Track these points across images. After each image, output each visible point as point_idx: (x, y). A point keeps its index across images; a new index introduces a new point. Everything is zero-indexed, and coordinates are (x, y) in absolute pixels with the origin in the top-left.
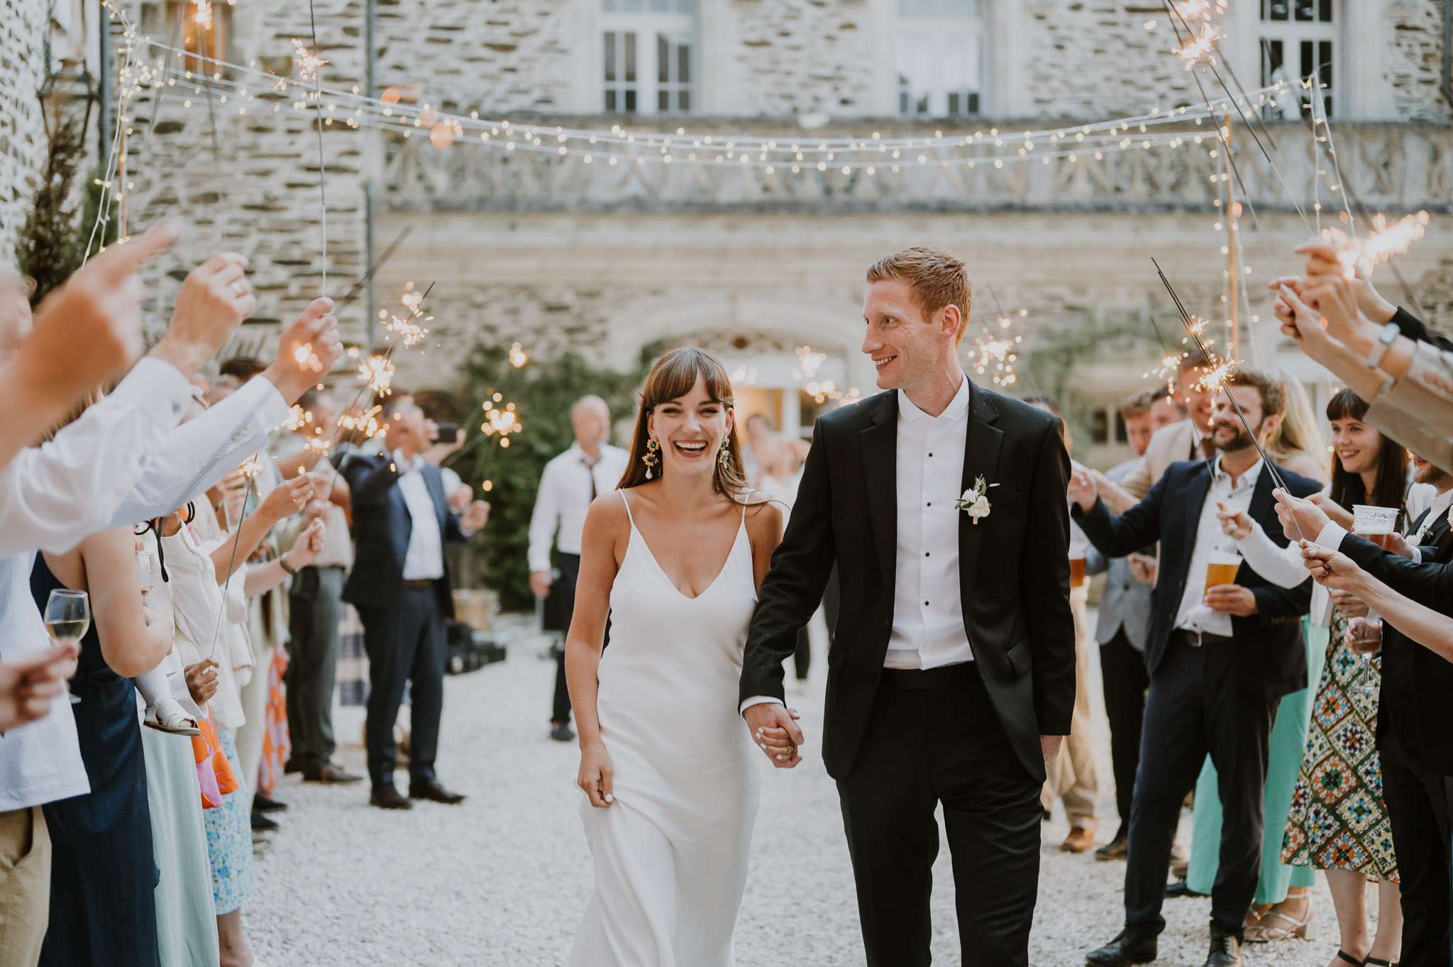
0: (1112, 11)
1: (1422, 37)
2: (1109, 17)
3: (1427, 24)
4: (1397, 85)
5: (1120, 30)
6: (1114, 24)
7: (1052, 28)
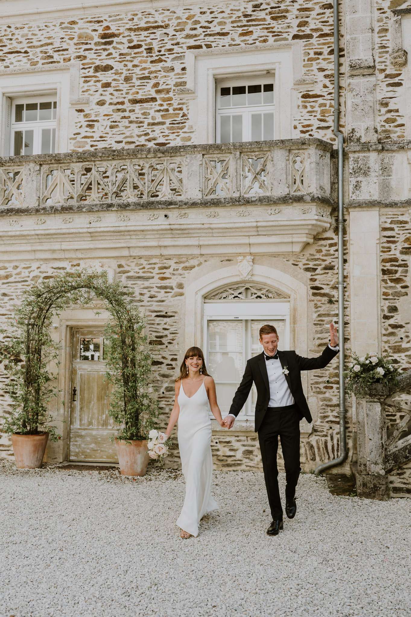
0: (122, 103)
1: (320, 100)
2: (120, 107)
3: (324, 93)
4: (302, 132)
5: (127, 114)
6: (124, 111)
7: (86, 116)
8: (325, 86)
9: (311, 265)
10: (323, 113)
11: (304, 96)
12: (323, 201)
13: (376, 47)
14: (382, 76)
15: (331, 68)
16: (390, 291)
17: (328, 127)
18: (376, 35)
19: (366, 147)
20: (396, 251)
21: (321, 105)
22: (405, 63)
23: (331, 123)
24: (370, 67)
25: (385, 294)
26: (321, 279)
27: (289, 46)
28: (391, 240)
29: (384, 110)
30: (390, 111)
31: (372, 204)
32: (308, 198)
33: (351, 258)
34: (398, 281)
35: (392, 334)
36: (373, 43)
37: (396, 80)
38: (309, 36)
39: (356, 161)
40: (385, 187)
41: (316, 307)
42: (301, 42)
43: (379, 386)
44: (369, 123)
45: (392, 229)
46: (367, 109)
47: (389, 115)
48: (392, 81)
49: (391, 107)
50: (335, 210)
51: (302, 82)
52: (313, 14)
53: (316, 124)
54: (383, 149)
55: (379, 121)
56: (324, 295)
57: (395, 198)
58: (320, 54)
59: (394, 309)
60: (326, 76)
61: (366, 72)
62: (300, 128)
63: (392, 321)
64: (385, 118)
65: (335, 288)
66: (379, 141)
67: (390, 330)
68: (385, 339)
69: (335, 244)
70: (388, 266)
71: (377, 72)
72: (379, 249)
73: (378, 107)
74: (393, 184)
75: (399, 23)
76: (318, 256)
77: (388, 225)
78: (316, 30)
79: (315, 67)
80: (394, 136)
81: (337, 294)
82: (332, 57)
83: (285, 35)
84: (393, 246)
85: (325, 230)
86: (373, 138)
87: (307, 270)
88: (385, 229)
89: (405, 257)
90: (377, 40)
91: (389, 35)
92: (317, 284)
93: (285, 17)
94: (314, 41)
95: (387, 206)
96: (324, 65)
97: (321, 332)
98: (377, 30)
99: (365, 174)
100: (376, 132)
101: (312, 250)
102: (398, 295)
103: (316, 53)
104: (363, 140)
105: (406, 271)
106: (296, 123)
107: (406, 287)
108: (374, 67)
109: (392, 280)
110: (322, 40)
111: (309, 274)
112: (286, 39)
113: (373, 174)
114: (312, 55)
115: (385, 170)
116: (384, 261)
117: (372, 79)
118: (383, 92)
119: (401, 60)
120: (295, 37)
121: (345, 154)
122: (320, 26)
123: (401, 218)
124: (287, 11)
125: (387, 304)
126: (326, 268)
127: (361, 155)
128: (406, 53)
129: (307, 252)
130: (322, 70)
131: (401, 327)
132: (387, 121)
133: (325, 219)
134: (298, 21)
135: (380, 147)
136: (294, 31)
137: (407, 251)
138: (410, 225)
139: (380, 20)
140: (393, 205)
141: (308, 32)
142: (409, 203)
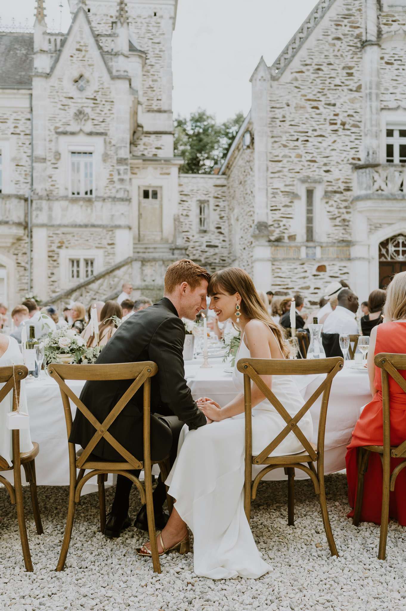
8: (27, 161)
9: (16, 252)
10: (26, 175)
11: (16, 165)
12: (19, 224)
13: (47, 148)
14: (49, 163)
15: (29, 152)
16: (51, 265)
17: (28, 183)
18: (47, 143)
19: (41, 198)
20: (54, 248)
21: (25, 171)
24: (44, 159)
25: (49, 267)
26: (21, 259)
27: (7, 139)
28: (52, 242)
29: (50, 180)
30: (52, 181)
31: (43, 226)
32: (11, 223)
33: (34, 250)
34: (55, 261)
35: (52, 285)
36: (45, 147)
37: (56, 166)
38: (19, 134)
39: (37, 204)
40: (50, 217)
41: (18, 272)
42: (15, 137)
44: (43, 186)
45: (53, 237)
46: (42, 179)
47: (53, 183)
48: (54, 166)
49: (53, 179)
50: (26, 227)
51: (15, 158)
52: (21, 122)
53: (22, 180)
54: (49, 199)
55: (48, 186)
56: (22, 267)
57: (54, 223)
58: (25, 144)
59: (53, 274)
60: (28, 156)
61: (42, 161)
62: (14, 182)
63: (52, 279)
64: (50, 184)
65: (27, 263)
66: (48, 195)
67: (52, 283)
69: (27, 243)
70: (51, 254)
71: (47, 161)
72: (47, 246)
73: (47, 178)
74: (54, 216)
75: (57, 138)
76: (19, 248)
77: (51, 235)
78: (23, 131)
79: (22, 150)
80: (54, 193)
81: (28, 266)
82: (29, 146)
83: (6, 132)
84: (53, 245)
85: (22, 236)
86: (44, 194)
87: (15, 254)
88: (50, 237)
89: (58, 250)
90: (48, 145)
91: (53, 144)
92: (19, 261)
93: (6, 122)
94: (22, 136)
95: (50, 226)
96: (26, 150)
97: (20, 284)
98: (48, 140)
99: (41, 211)
100: (46, 190)
101: (17, 245)
102: (55, 267)
103: (22, 143)
104: (40, 194)
105: (58, 257)
107: (58, 264)
108: (46, 159)
109: (52, 261)
110: (25, 137)
111: (15, 257)
112: (8, 134)
113: (44, 211)
114: (20, 144)
115: (50, 209)
116: (49, 251)
117: (44, 165)
118: (50, 171)
119: (58, 157)
120: (12, 134)
121: (32, 201)
122: (24, 129)
123: (56, 232)
124: (7, 119)
125: (50, 271)
126: (23, 254)
127: (39, 201)
128: (60, 154)
129: (14, 246)
130: (25, 153)
131: (56, 282)
133: (21, 231)
134: (14, 125)
135: (47, 198)
136: (12, 130)
137: (59, 247)
138: (61, 235)
139: (49, 135)
140: (53, 226)
141: (18, 132)
142: (60, 226)
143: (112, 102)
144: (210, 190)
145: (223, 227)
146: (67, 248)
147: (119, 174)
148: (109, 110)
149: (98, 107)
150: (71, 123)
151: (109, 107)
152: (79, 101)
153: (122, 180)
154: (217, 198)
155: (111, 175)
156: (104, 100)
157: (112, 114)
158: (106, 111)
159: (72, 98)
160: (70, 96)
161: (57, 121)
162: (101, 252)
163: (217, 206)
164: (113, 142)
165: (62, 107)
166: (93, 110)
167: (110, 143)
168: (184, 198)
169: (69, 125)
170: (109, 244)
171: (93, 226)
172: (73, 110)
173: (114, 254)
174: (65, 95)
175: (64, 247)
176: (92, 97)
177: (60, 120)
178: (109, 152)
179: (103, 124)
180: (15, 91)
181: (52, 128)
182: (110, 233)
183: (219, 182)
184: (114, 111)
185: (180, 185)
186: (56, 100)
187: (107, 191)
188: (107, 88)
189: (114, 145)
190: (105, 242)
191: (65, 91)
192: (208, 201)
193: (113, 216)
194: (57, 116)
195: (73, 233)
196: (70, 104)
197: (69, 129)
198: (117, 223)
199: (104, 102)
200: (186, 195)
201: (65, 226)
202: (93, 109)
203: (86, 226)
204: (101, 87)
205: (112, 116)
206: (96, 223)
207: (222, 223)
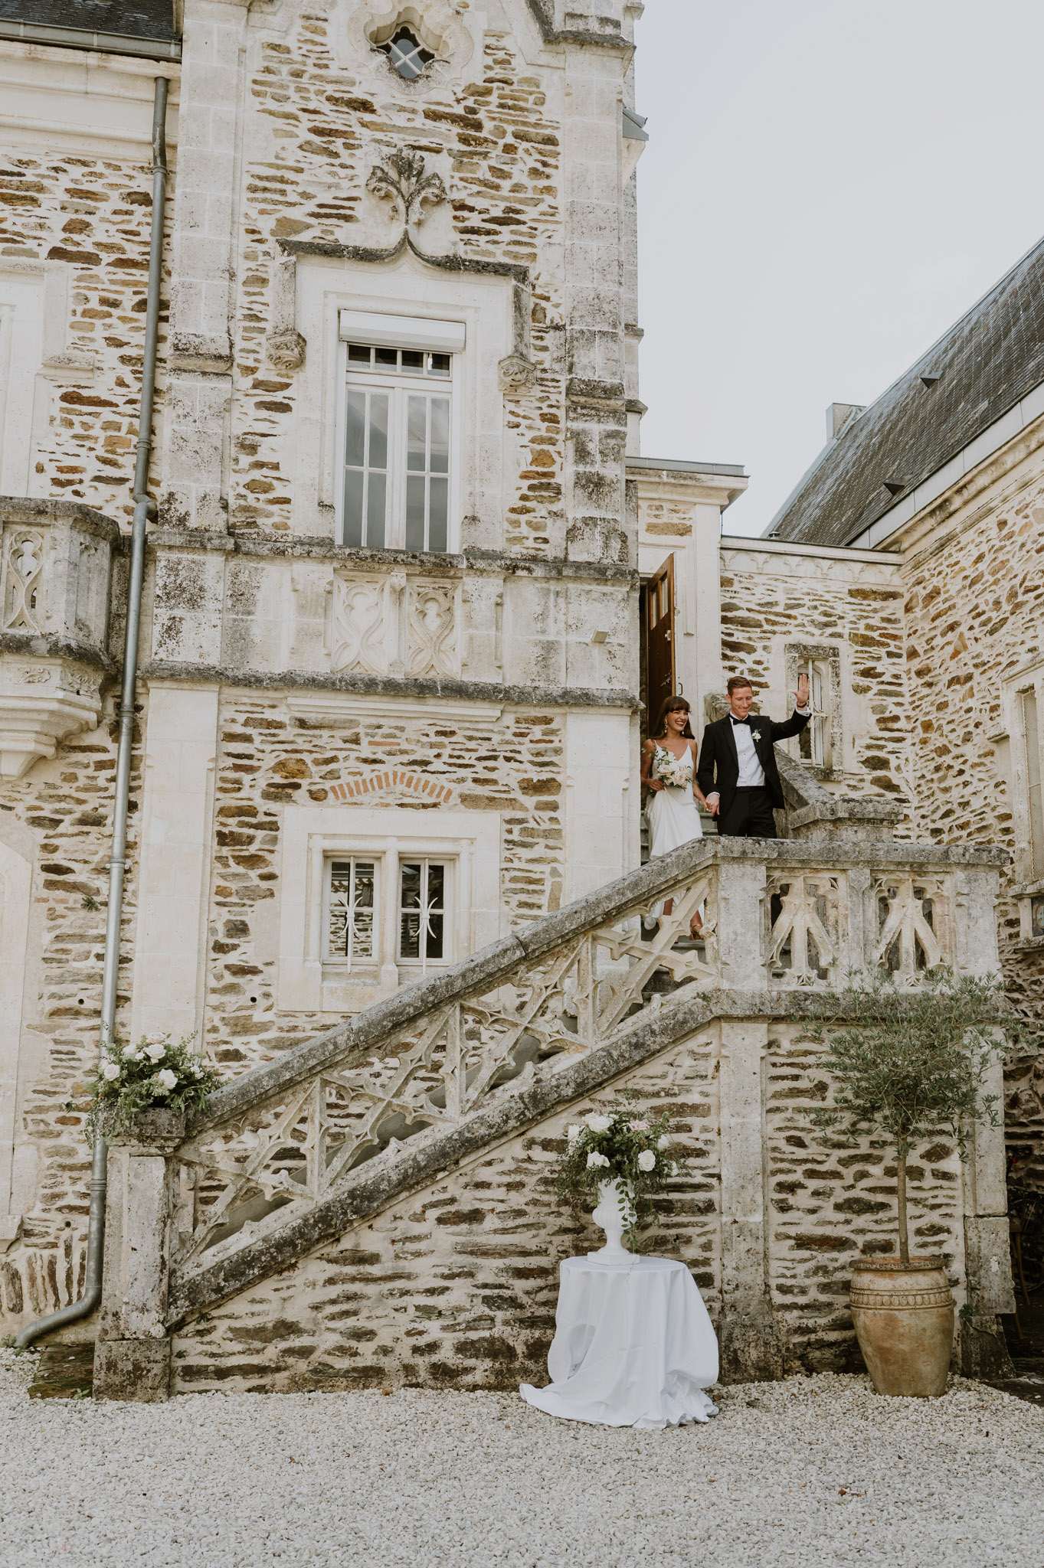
8: (121, 383)
9: (47, 810)
10: (111, 444)
11: (67, 398)
12: (81, 656)
13: (239, 313)
14: (246, 383)
15: (138, 342)
16: (233, 886)
17: (121, 481)
18: (239, 288)
19: (198, 540)
20: (252, 792)
21: (108, 426)
22: (300, 362)
23: (128, 472)
24: (220, 357)
25: (221, 891)
26: (69, 848)
27: (37, 272)
28: (244, 764)
29: (246, 460)
30: (260, 465)
31: (202, 675)
32: (42, 646)
33: (144, 799)
34: (253, 861)
35: (232, 988)
36: (231, 304)
37: (278, 397)
38: (91, 259)
39: (173, 569)
40: (238, 639)
41: (53, 915)
42: (70, 270)
43: (163, 1117)
44: (209, 484)
45: (248, 739)
46: (205, 451)
47: (257, 474)
48: (268, 397)
49: (263, 455)
50: (112, 680)
51: (64, 363)
52: (105, 208)
53: (93, 468)
54: (237, 549)
55: (234, 485)
56: (74, 887)
57: (258, 666)
58: (115, 304)
59: (239, 929)
60: (124, 359)
61: (211, 366)
62: (52, 472)
63: (233, 958)
64: (247, 478)
65: (102, 871)
66: (231, 531)
67: (229, 978)
68: (214, 999)
69: (111, 764)
70: (232, 824)
71: (236, 371)
72: (213, 783)
73: (233, 451)
74: (257, 633)
75: (292, 271)
76: (66, 789)
77: (238, 729)
78: (109, 247)
79: (99, 333)
80: (265, 524)
81: (108, 887)
82: (142, 316)
83: (30, 244)
84: (246, 778)
85: (86, 728)
86: (217, 521)
87: (36, 822)
88: (231, 737)
89: (273, 806)
90: (242, 300)
91: (269, 294)
92: (58, 859)
93: (34, 201)
94: (100, 270)
95: (236, 682)
96: (121, 331)
97: (60, 980)
98: (242, 276)
99: (193, 603)
100: (225, 507)
101: (52, 774)
102: (251, 895)
103: (104, 301)
104: (193, 523)
105: (274, 840)
106: (44, 459)
107: (271, 877)
108: (230, 359)
109: (240, 860)
110: (121, 274)
111: (39, 834)
112: (34, 255)
113: (210, 605)
114: (94, 304)
115: (240, 598)
116: (223, 812)
117: (224, 385)
118: (247, 418)
119: (290, 355)
120: (56, 253)
121: (148, 552)
122: (118, 239)
123: (269, 715)
124: (41, 189)
125: (225, 915)
126: (83, 821)
127: (186, 557)
128: (301, 341)
129: (40, 779)
130: (114, 342)
131: (254, 971)
132: (252, 486)
133: (83, 700)
134: (64, 218)
135: (230, 544)
136: (54, 238)
137: (280, 792)
138: (289, 733)
139: (249, 256)
140: (252, 682)
141: (88, 247)
142: (288, 681)
143: (551, 141)
144: (840, 608)
145: (893, 762)
146: (316, 796)
147: (582, 454)
148: (534, 172)
149: (485, 155)
150: (359, 210)
151: (532, 162)
152: (400, 120)
153: (593, 485)
154: (866, 641)
155: (541, 458)
156: (510, 129)
157: (548, 190)
158: (519, 173)
159: (365, 106)
160: (358, 93)
161: (292, 197)
162: (489, 824)
163: (868, 673)
164: (552, 314)
165: (317, 140)
166: (459, 166)
167: (537, 313)
168: (739, 637)
169: (347, 218)
170: (532, 787)
171: (458, 691)
172: (368, 157)
173: (556, 834)
174: (330, 89)
175: (300, 795)
176: (459, 110)
177: (306, 195)
178: (534, 356)
179: (506, 233)
180: (92, 59)
181: (266, 225)
182: (537, 731)
183: (872, 579)
184: (557, 179)
185: (726, 582)
186: (289, 108)
187: (525, 530)
188: (527, 81)
189: (557, 328)
190: (508, 775)
191: (333, 72)
192: (835, 652)
193: (549, 647)
194: (290, 175)
195: (352, 723)
196: (358, 129)
197: (346, 235)
198: (576, 683)
199: (510, 139)
200: (743, 623)
201: (314, 684)
202: (460, 160)
203: (422, 689)
204: (498, 72)
205: (548, 199)
206: (468, 678)
207: (891, 746)
